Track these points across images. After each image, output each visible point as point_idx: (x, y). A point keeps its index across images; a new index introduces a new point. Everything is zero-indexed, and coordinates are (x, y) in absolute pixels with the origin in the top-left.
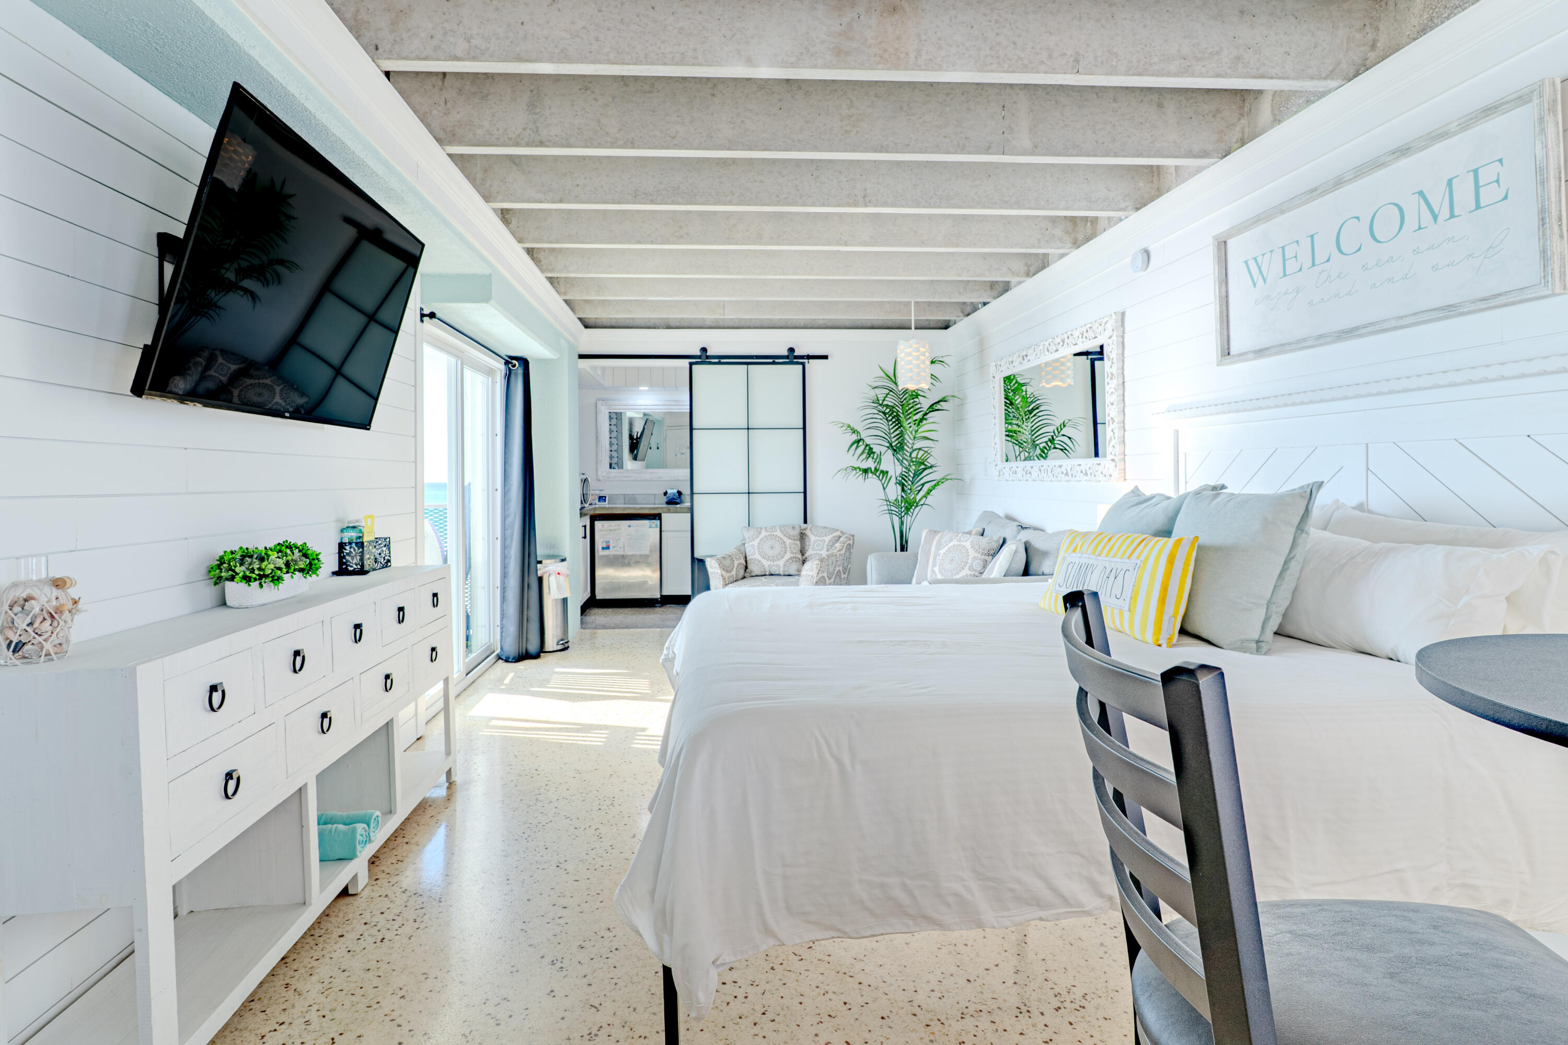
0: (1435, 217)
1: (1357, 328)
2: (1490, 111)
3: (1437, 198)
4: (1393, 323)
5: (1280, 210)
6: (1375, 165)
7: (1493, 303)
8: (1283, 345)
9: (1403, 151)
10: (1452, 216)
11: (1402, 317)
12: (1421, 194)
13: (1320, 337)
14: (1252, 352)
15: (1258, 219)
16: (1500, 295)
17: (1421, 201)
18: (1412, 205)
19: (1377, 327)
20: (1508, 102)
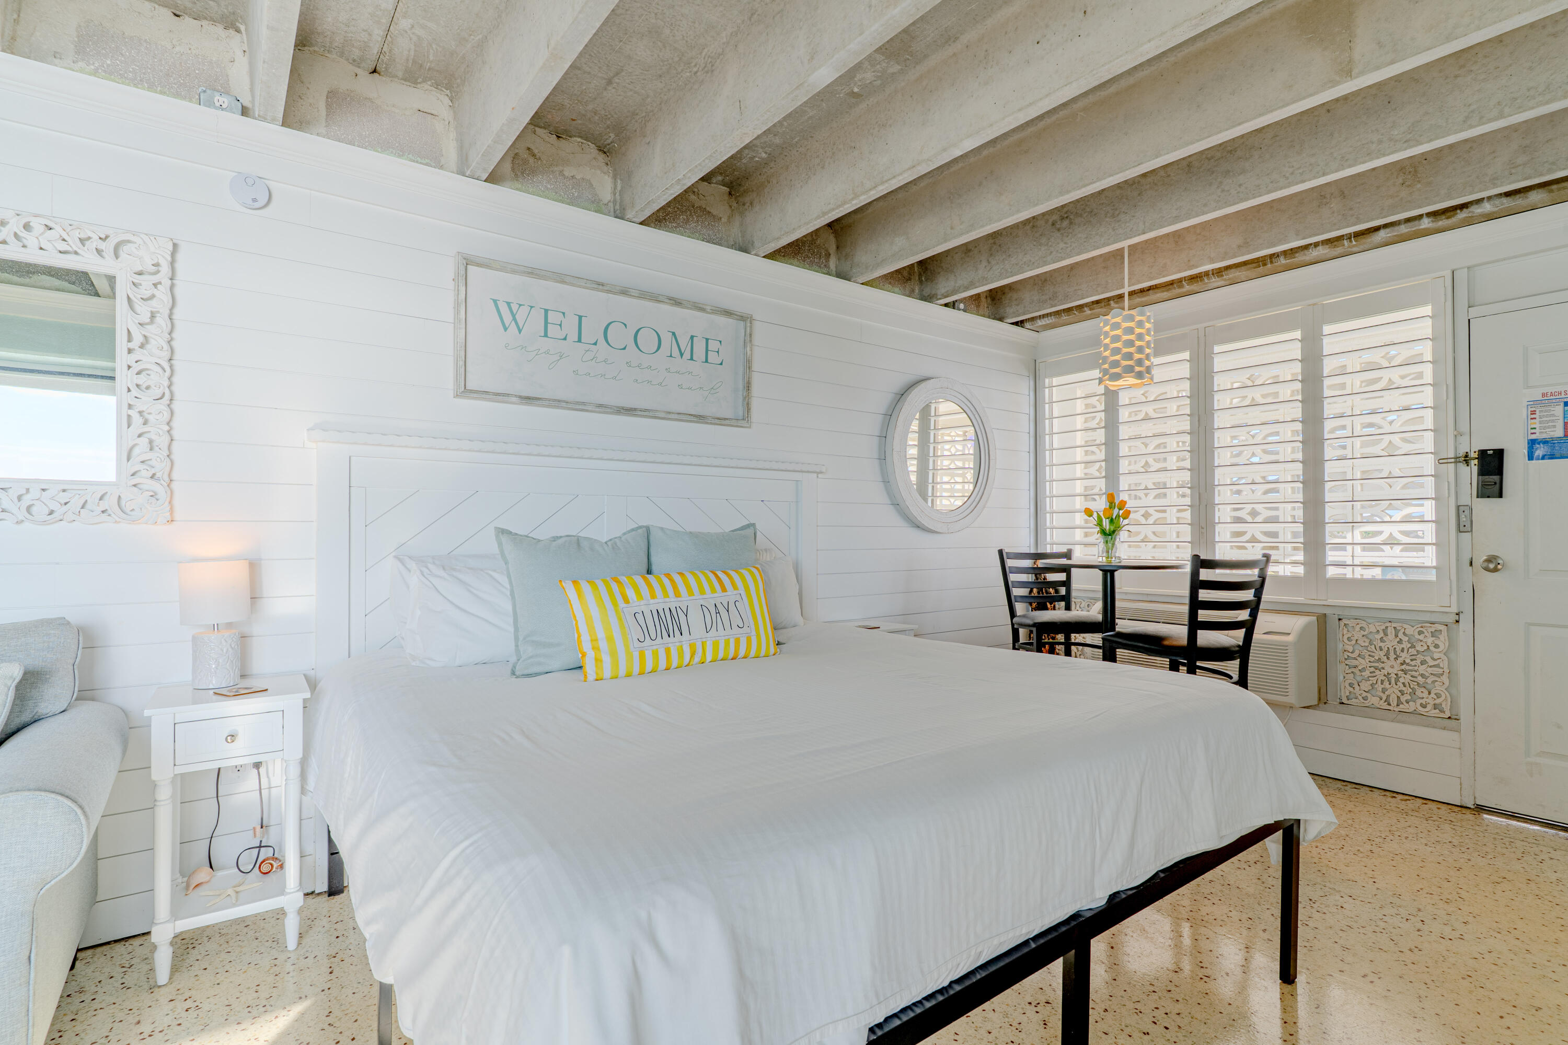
0: (682, 355)
1: (635, 409)
2: (728, 313)
3: (684, 342)
4: (663, 415)
5: (561, 278)
6: (655, 298)
7: (723, 422)
8: (559, 401)
9: (677, 302)
10: (692, 359)
11: (670, 413)
12: (674, 334)
13: (600, 406)
14: (516, 396)
15: (532, 272)
16: (727, 419)
17: (673, 338)
18: (667, 339)
19: (651, 414)
20: (736, 315)
